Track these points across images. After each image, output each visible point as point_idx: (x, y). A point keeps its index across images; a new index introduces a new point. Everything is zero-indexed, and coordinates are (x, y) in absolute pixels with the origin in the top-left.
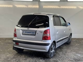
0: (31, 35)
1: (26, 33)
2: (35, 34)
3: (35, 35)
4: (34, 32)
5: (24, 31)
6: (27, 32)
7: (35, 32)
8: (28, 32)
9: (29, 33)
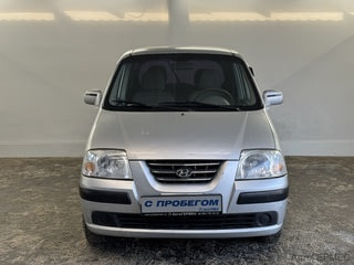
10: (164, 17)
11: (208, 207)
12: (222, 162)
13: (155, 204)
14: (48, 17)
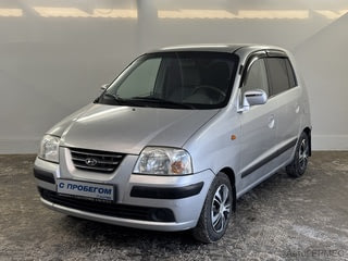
10: (133, 13)
11: (103, 195)
12: (124, 155)
13: (66, 186)
14: (17, 13)
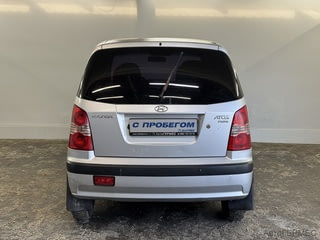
0: (177, 134)
1: (154, 129)
2: (195, 129)
3: (197, 134)
4: (191, 121)
5: (141, 122)
6: (156, 121)
7: (195, 121)
8: (162, 121)
9: (164, 125)
